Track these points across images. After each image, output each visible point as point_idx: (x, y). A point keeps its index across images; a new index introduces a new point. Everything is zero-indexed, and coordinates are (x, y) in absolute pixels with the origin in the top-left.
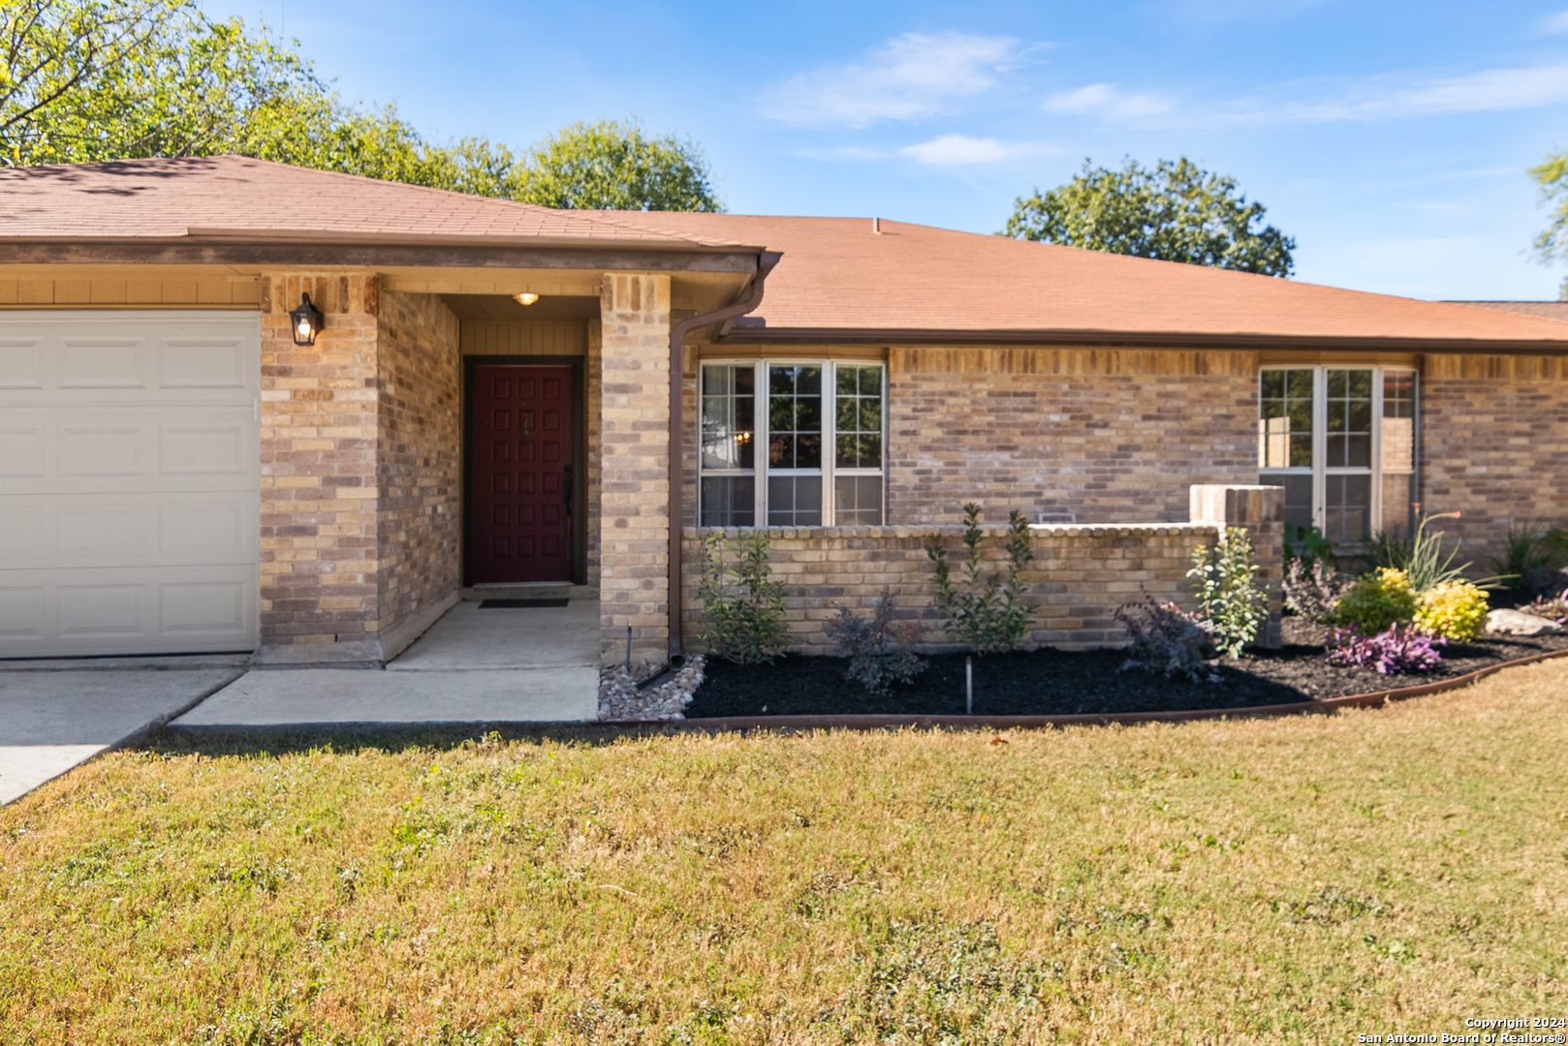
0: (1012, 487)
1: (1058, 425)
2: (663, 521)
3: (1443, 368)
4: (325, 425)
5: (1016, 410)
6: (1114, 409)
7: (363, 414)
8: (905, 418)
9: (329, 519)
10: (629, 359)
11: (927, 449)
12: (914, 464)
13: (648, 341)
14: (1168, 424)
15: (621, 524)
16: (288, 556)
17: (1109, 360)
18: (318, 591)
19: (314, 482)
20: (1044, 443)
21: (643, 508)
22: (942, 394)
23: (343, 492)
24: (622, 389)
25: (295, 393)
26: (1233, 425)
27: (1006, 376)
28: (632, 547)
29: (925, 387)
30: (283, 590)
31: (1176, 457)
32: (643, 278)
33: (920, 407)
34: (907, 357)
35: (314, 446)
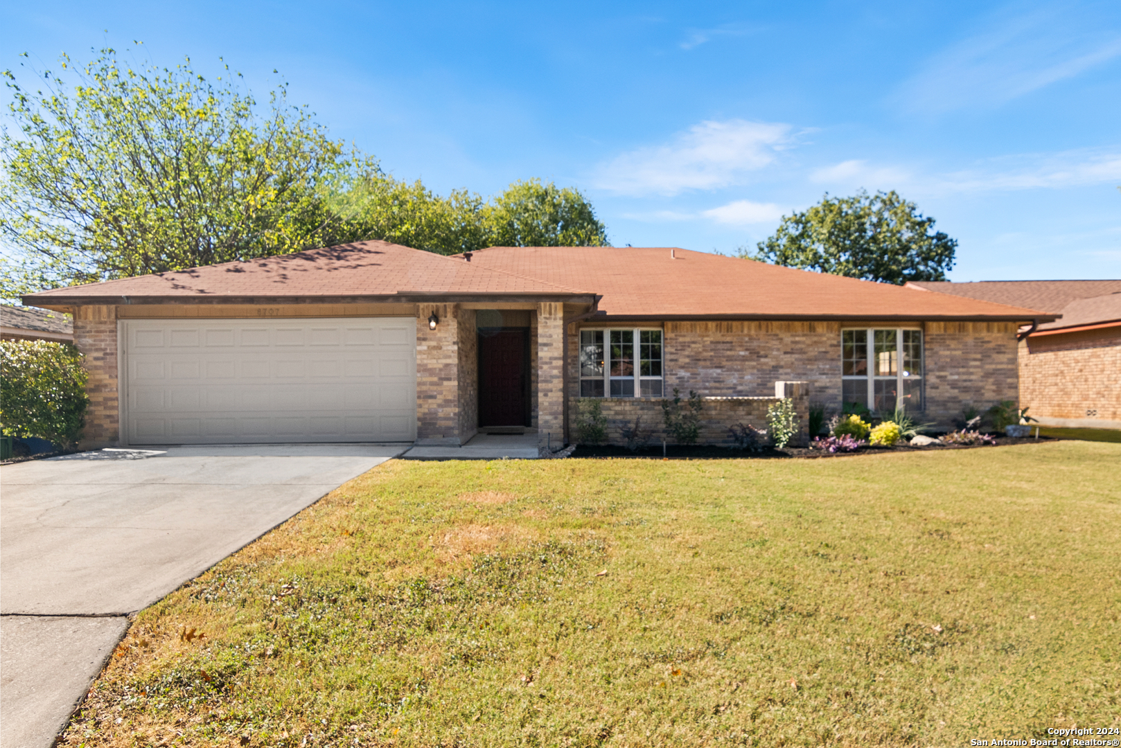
0: (722, 385)
1: (743, 356)
2: (561, 394)
3: (934, 328)
4: (439, 358)
5: (724, 350)
6: (771, 349)
7: (452, 355)
8: (672, 353)
9: (441, 393)
10: (548, 334)
11: (682, 367)
12: (676, 374)
13: (555, 327)
14: (797, 356)
15: (546, 395)
16: (426, 406)
17: (767, 327)
18: (437, 419)
19: (435, 379)
20: (737, 365)
21: (554, 389)
22: (689, 342)
23: (446, 383)
24: (545, 345)
25: (428, 347)
26: (829, 356)
27: (719, 334)
28: (550, 403)
29: (681, 339)
30: (425, 419)
31: (800, 371)
32: (553, 304)
33: (679, 348)
34: (673, 326)
35: (435, 366)
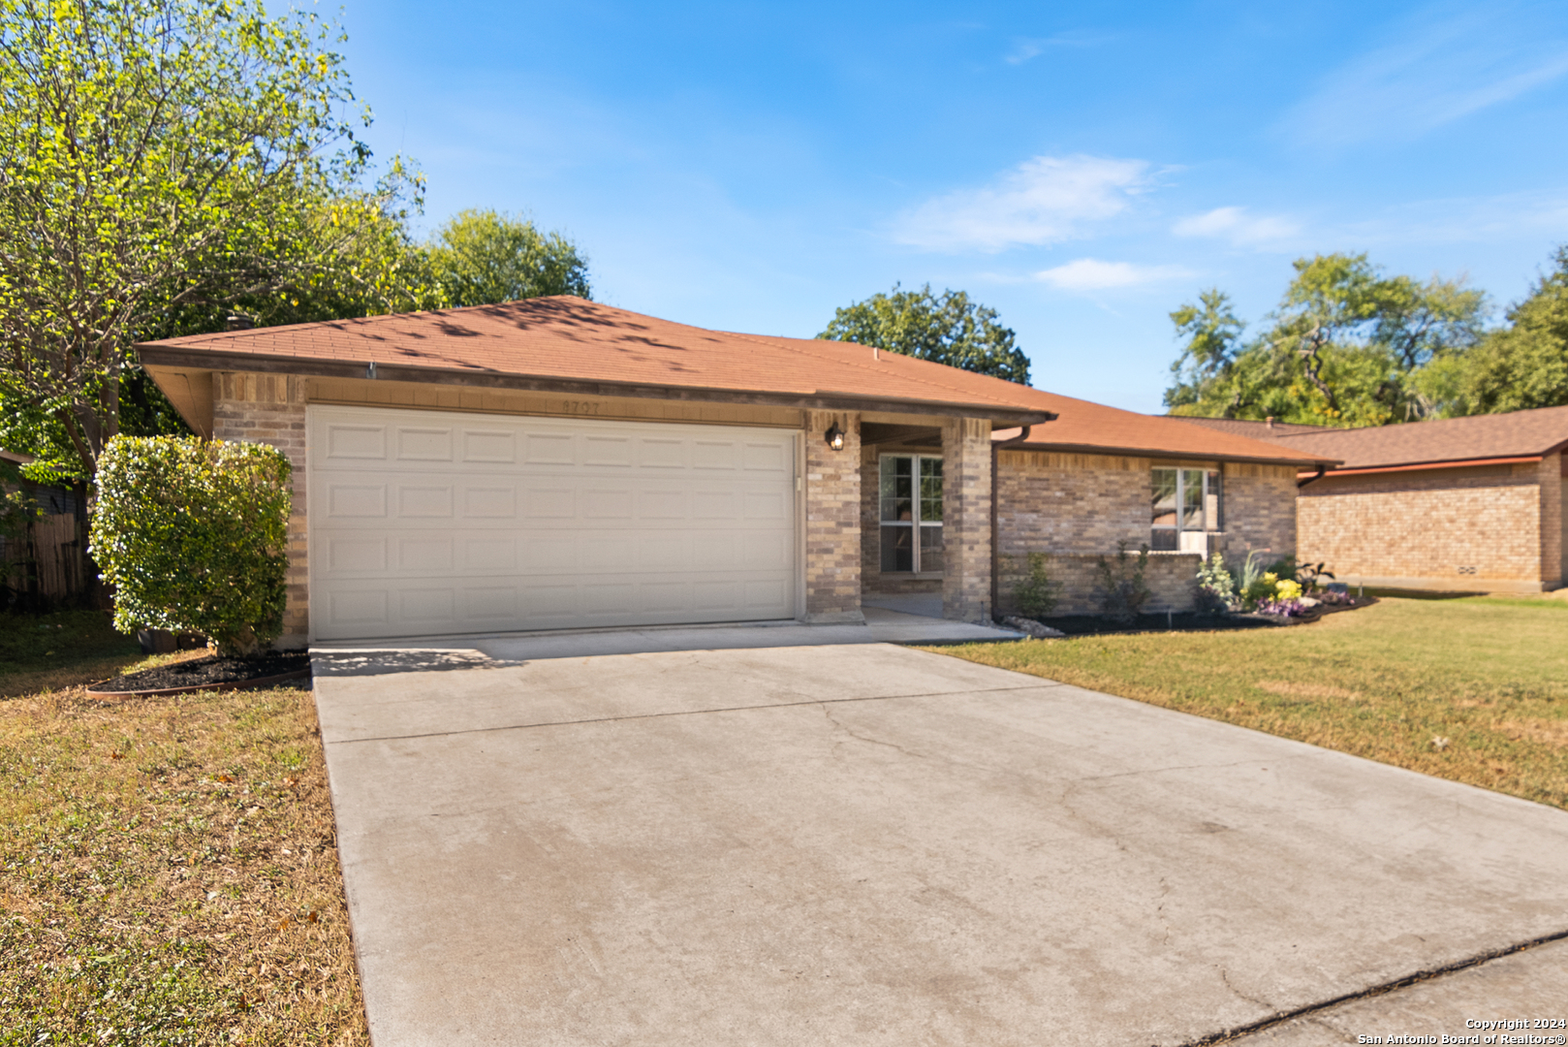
1: (1060, 498)
2: (988, 547)
4: (837, 493)
5: (1040, 489)
6: (1085, 490)
7: (854, 488)
9: (838, 545)
10: (974, 463)
13: (983, 454)
14: (1111, 499)
15: (971, 549)
16: (821, 565)
17: (1083, 461)
18: (835, 584)
19: (832, 524)
23: (846, 530)
24: (972, 478)
25: (824, 475)
26: (1141, 500)
27: (1035, 469)
28: (976, 560)
30: (818, 583)
32: (980, 421)
35: (833, 505)
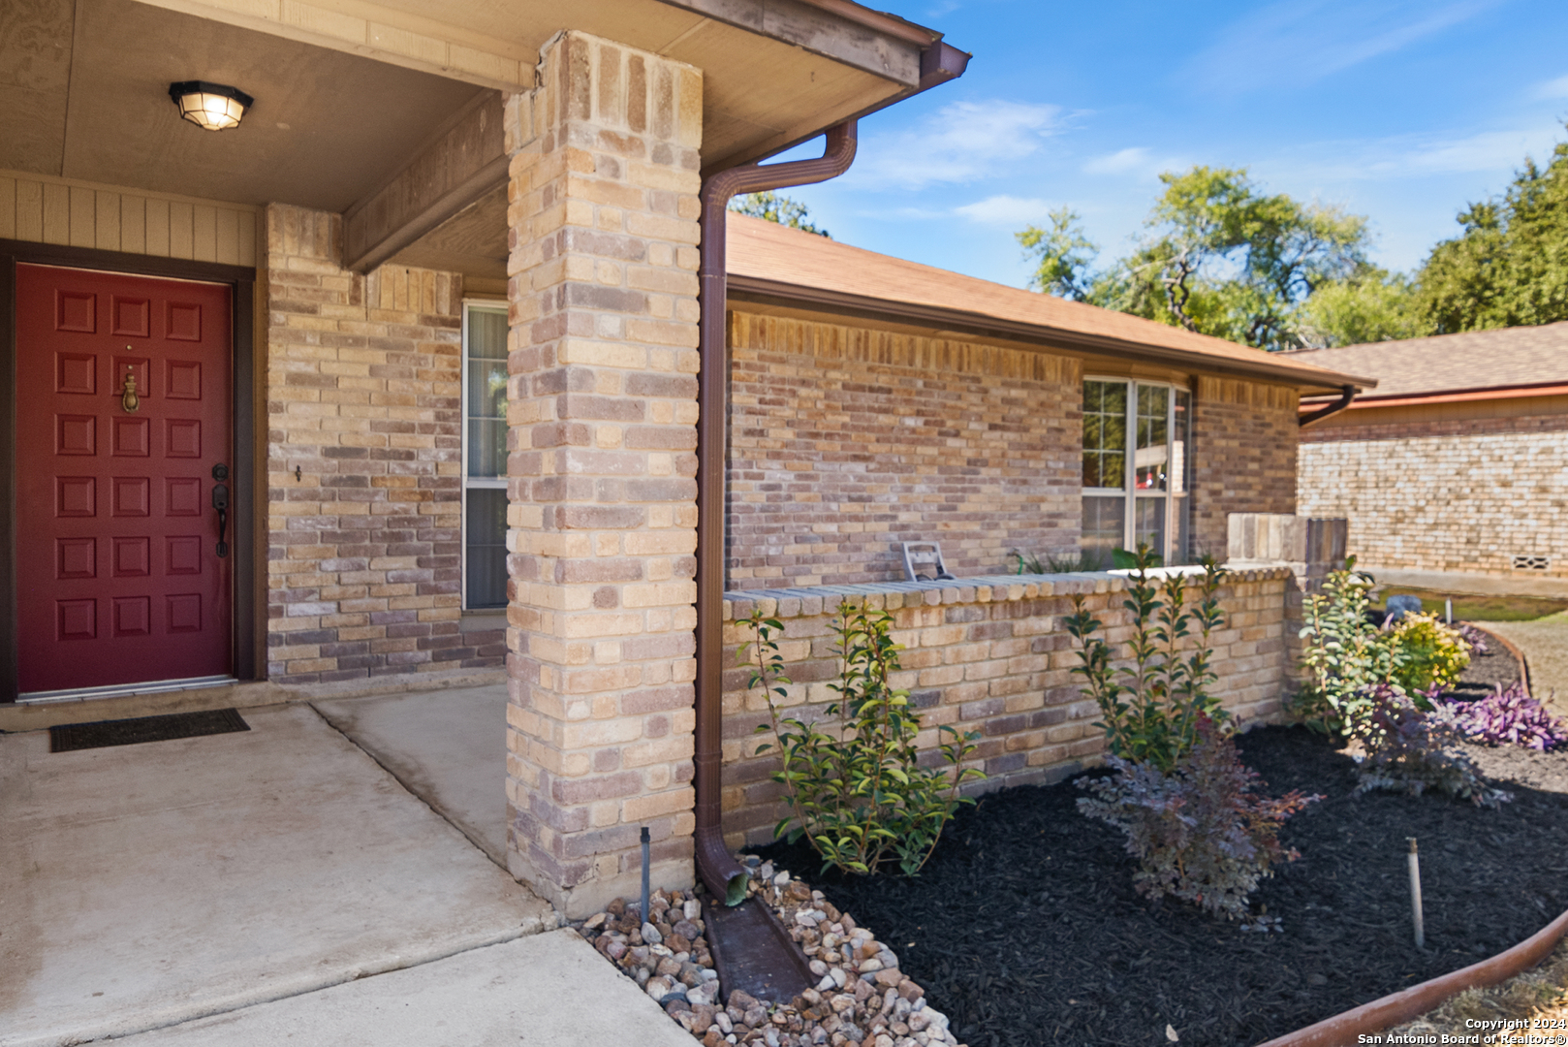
0: (867, 509)
1: (913, 431)
2: (687, 589)
3: (1209, 389)
5: (871, 409)
6: (965, 415)
8: (751, 412)
10: (623, 236)
11: (776, 455)
12: (761, 477)
14: (1011, 436)
15: (606, 599)
20: (900, 453)
21: (650, 564)
22: (793, 382)
24: (609, 299)
26: (1064, 440)
28: (628, 649)
29: (774, 370)
31: (1016, 475)
32: (651, 61)
33: (768, 397)
34: (753, 326)
